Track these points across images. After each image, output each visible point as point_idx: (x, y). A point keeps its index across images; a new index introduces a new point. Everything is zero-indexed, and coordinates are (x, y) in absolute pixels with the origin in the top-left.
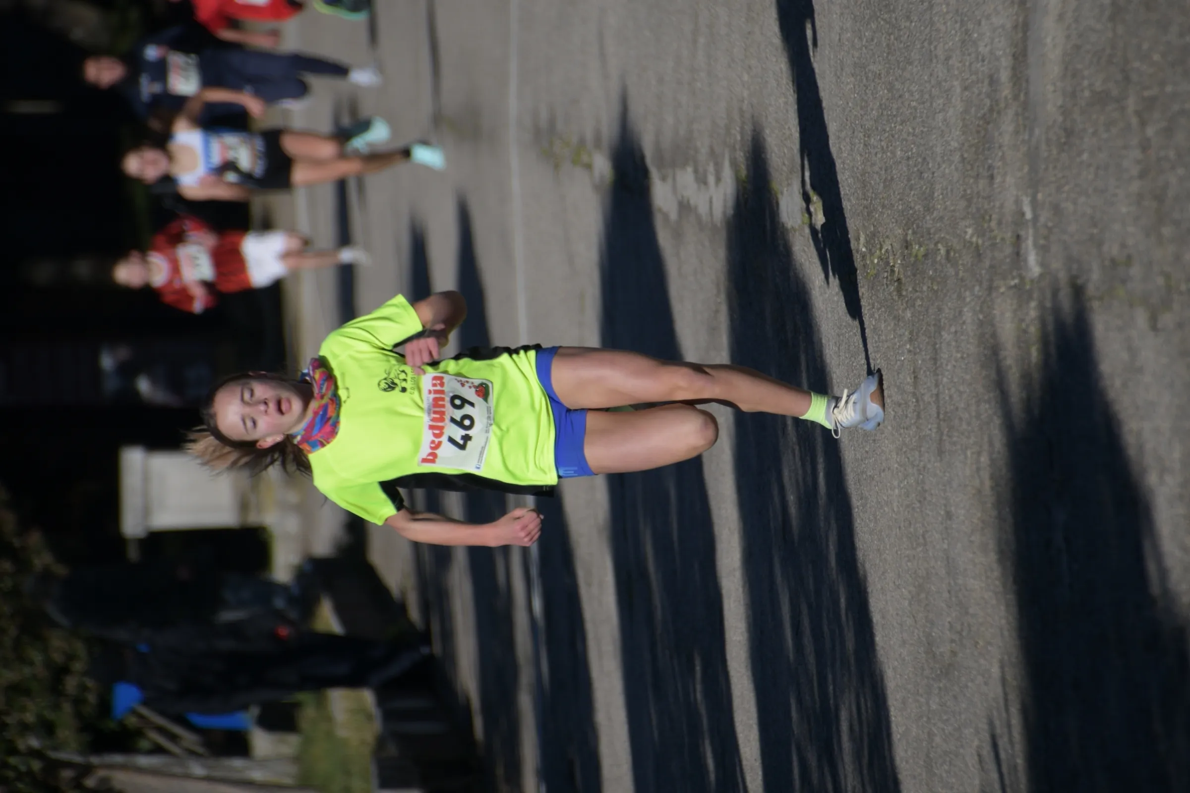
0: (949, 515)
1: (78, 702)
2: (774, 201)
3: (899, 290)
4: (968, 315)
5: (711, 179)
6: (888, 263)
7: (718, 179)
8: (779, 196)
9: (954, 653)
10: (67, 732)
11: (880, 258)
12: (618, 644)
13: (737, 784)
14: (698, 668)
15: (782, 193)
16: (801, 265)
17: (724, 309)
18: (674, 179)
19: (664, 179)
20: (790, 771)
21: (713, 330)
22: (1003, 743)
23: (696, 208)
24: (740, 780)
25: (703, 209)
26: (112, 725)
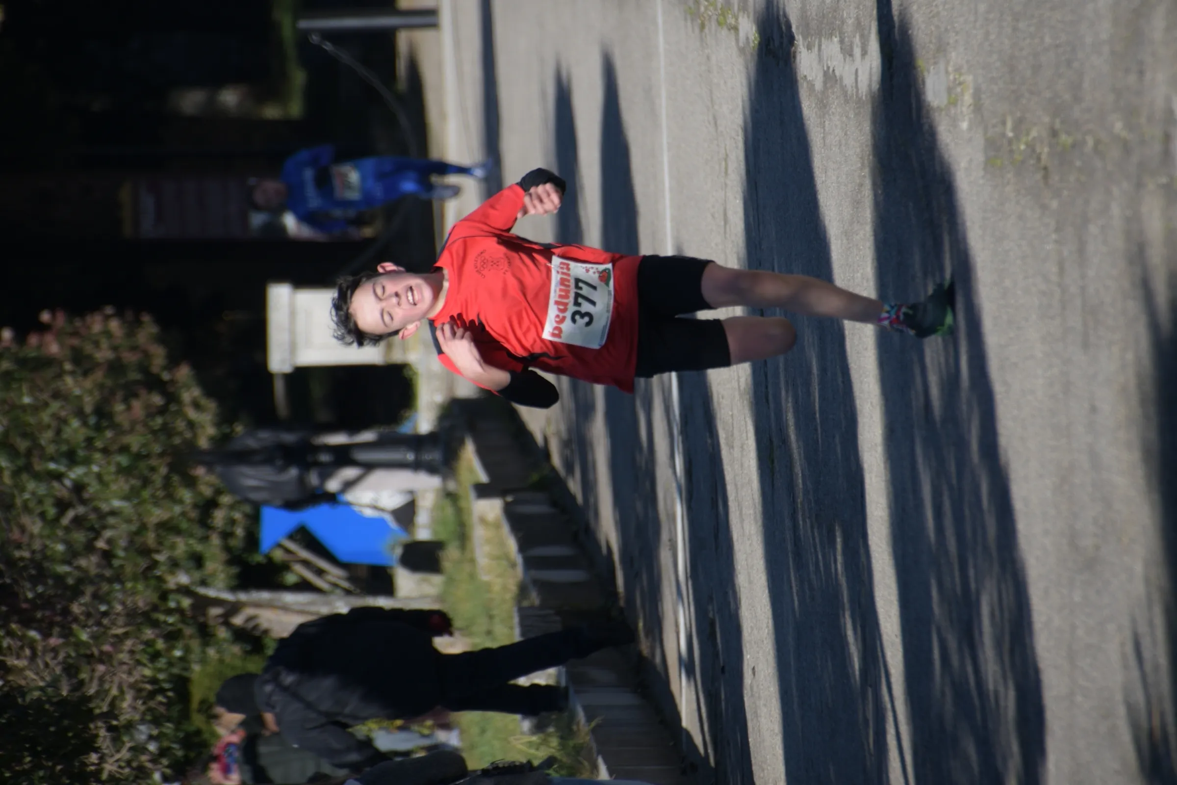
0: (1094, 409)
1: (226, 535)
2: (920, 79)
3: (1046, 177)
4: (1116, 210)
5: (857, 51)
6: (1034, 151)
7: (864, 53)
8: (926, 74)
9: (1097, 548)
10: (215, 565)
11: (1027, 144)
12: (759, 508)
13: (877, 657)
14: (839, 540)
15: (929, 72)
16: (947, 145)
17: (868, 183)
18: (820, 46)
19: (809, 48)
20: (930, 651)
21: (857, 203)
22: (1146, 643)
23: (841, 78)
24: (880, 654)
25: (848, 81)
26: (259, 558)
